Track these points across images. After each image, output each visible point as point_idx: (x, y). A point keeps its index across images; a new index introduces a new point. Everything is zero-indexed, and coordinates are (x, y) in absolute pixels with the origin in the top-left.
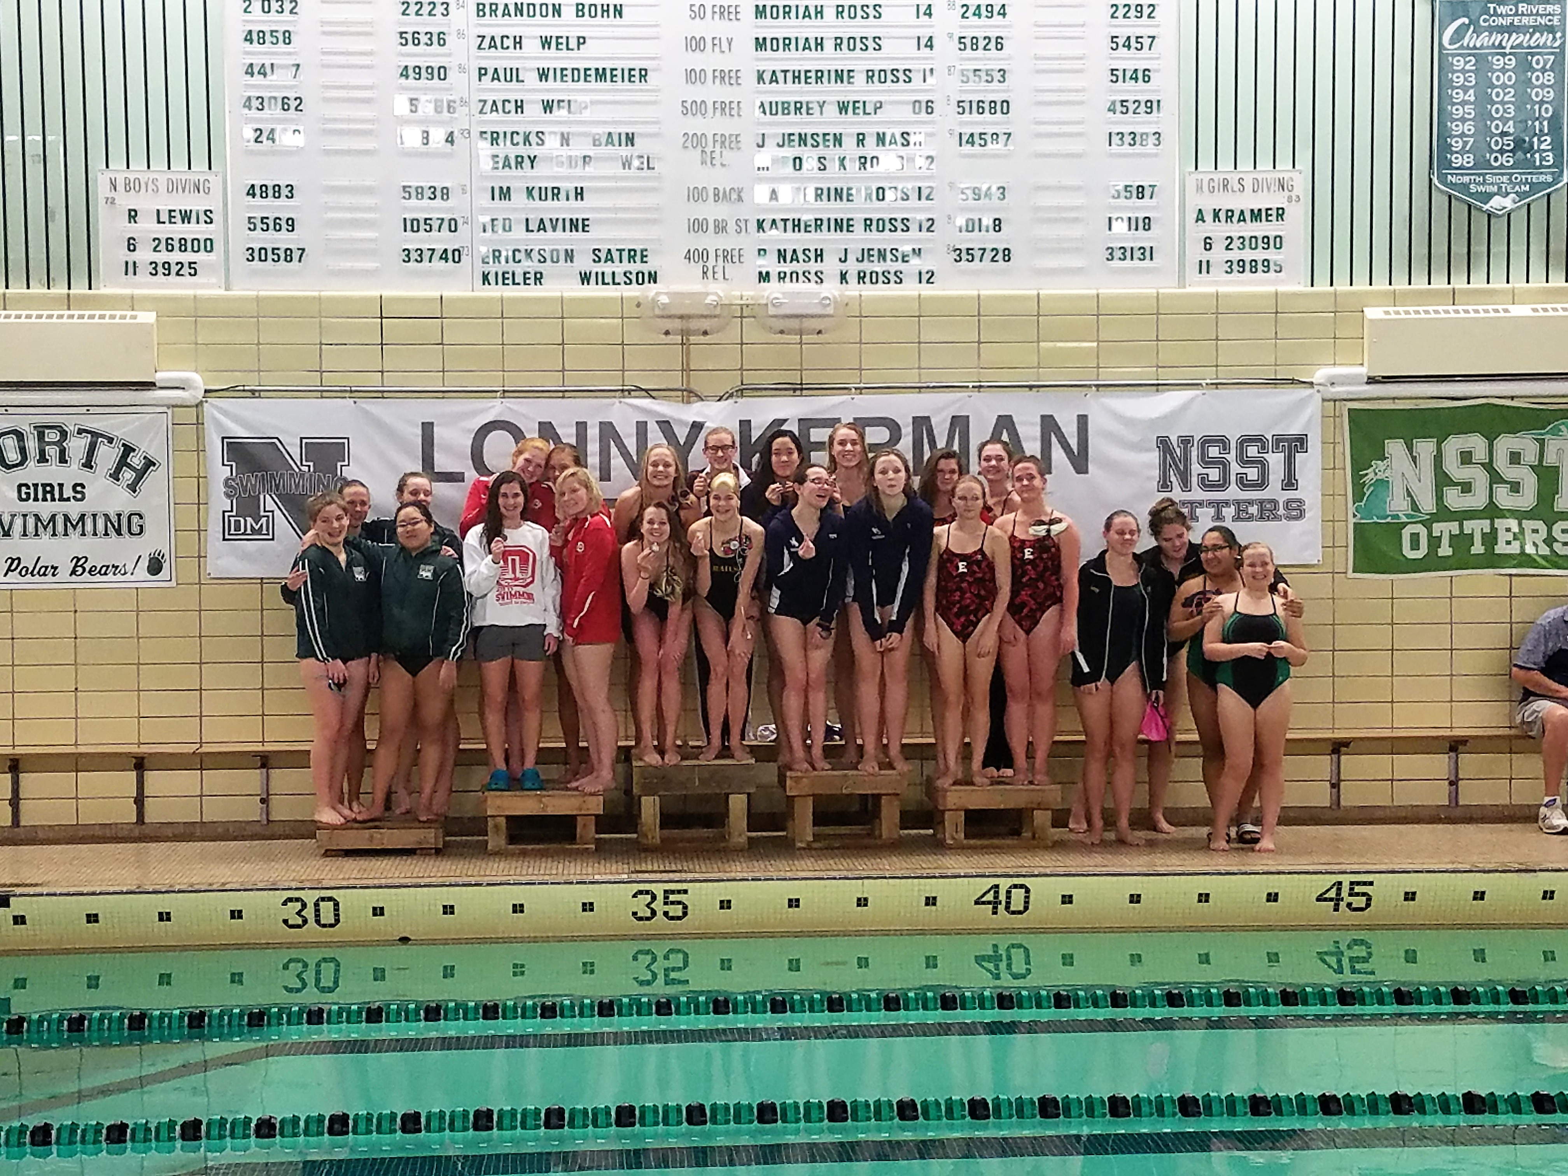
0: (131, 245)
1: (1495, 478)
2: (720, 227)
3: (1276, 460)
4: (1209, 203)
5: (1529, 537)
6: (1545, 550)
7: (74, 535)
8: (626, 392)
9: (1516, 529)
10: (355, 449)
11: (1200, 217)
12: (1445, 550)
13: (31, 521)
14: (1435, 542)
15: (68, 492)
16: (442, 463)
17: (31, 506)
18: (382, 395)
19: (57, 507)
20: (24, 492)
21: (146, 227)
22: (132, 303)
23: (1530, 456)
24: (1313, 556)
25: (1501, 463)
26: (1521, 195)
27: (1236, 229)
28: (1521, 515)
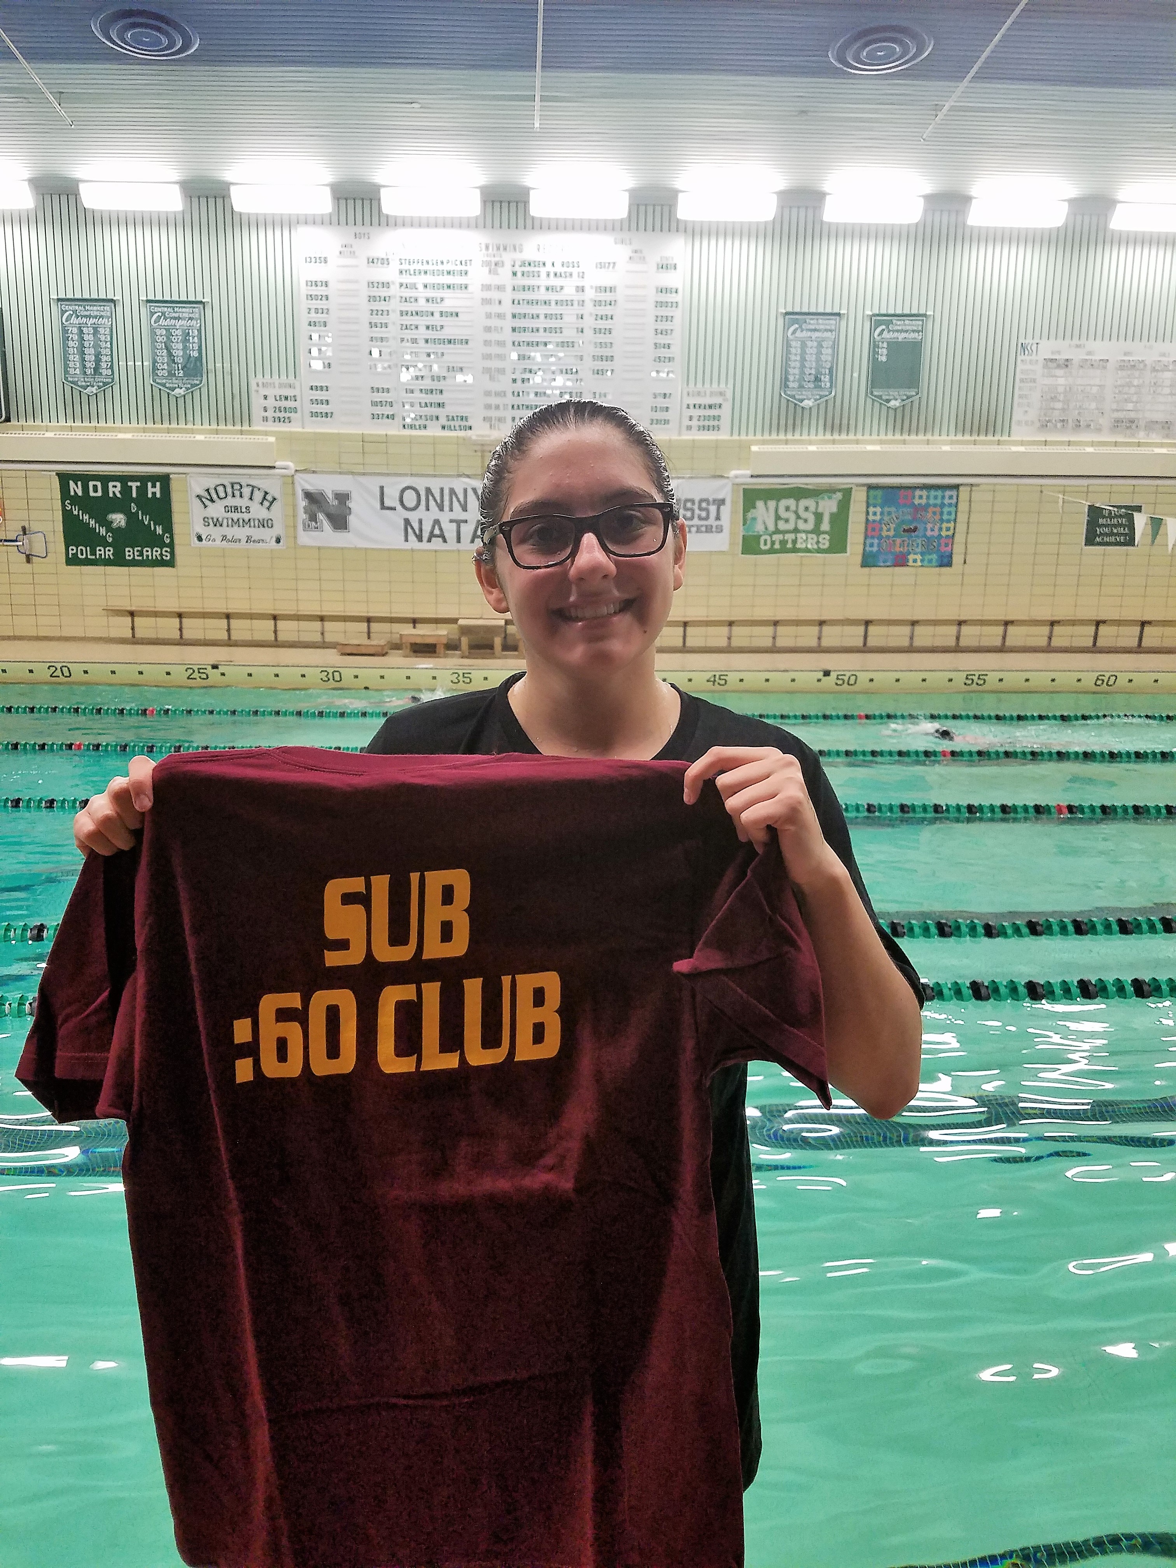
0: (265, 410)
1: (798, 517)
2: (497, 407)
3: (713, 509)
4: (692, 401)
5: (810, 540)
6: (815, 547)
7: (247, 527)
8: (459, 476)
9: (805, 538)
10: (354, 495)
11: (688, 407)
12: (777, 546)
13: (230, 521)
14: (773, 543)
15: (244, 510)
16: (387, 503)
17: (229, 515)
18: (364, 474)
19: (239, 515)
20: (228, 509)
21: (271, 403)
22: (266, 433)
23: (812, 508)
24: (725, 547)
25: (801, 512)
26: (816, 400)
27: (702, 412)
28: (807, 532)
